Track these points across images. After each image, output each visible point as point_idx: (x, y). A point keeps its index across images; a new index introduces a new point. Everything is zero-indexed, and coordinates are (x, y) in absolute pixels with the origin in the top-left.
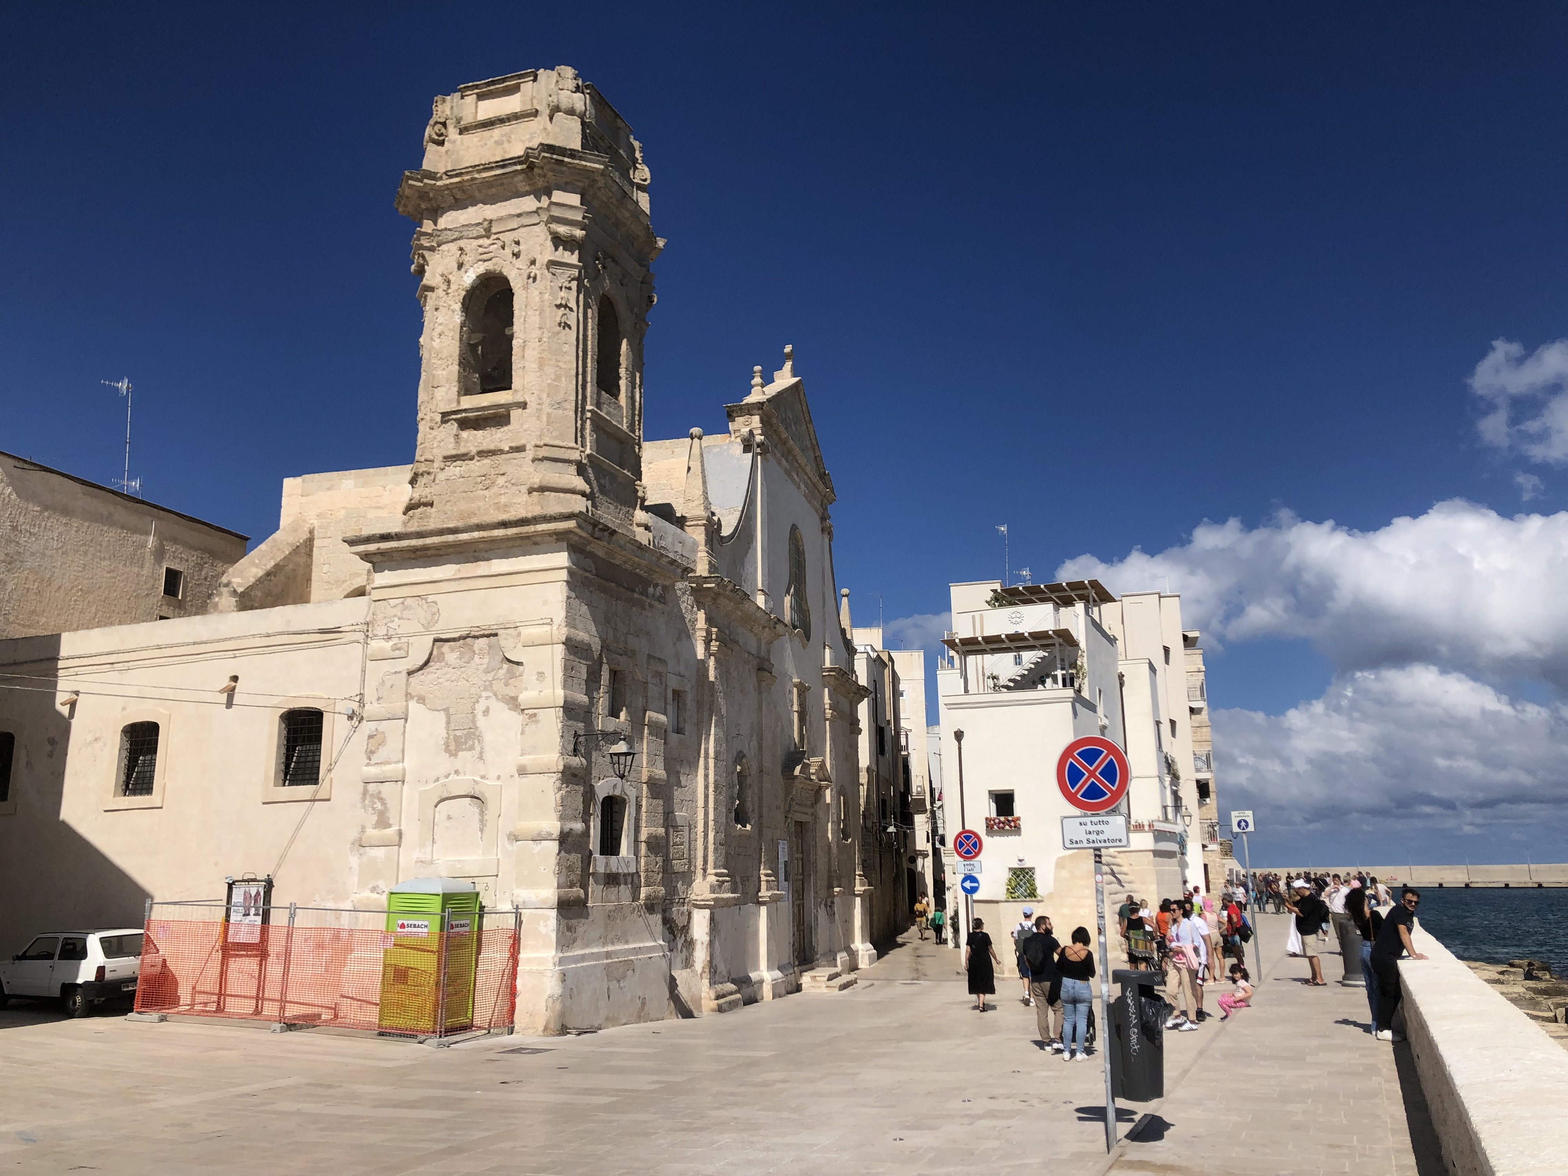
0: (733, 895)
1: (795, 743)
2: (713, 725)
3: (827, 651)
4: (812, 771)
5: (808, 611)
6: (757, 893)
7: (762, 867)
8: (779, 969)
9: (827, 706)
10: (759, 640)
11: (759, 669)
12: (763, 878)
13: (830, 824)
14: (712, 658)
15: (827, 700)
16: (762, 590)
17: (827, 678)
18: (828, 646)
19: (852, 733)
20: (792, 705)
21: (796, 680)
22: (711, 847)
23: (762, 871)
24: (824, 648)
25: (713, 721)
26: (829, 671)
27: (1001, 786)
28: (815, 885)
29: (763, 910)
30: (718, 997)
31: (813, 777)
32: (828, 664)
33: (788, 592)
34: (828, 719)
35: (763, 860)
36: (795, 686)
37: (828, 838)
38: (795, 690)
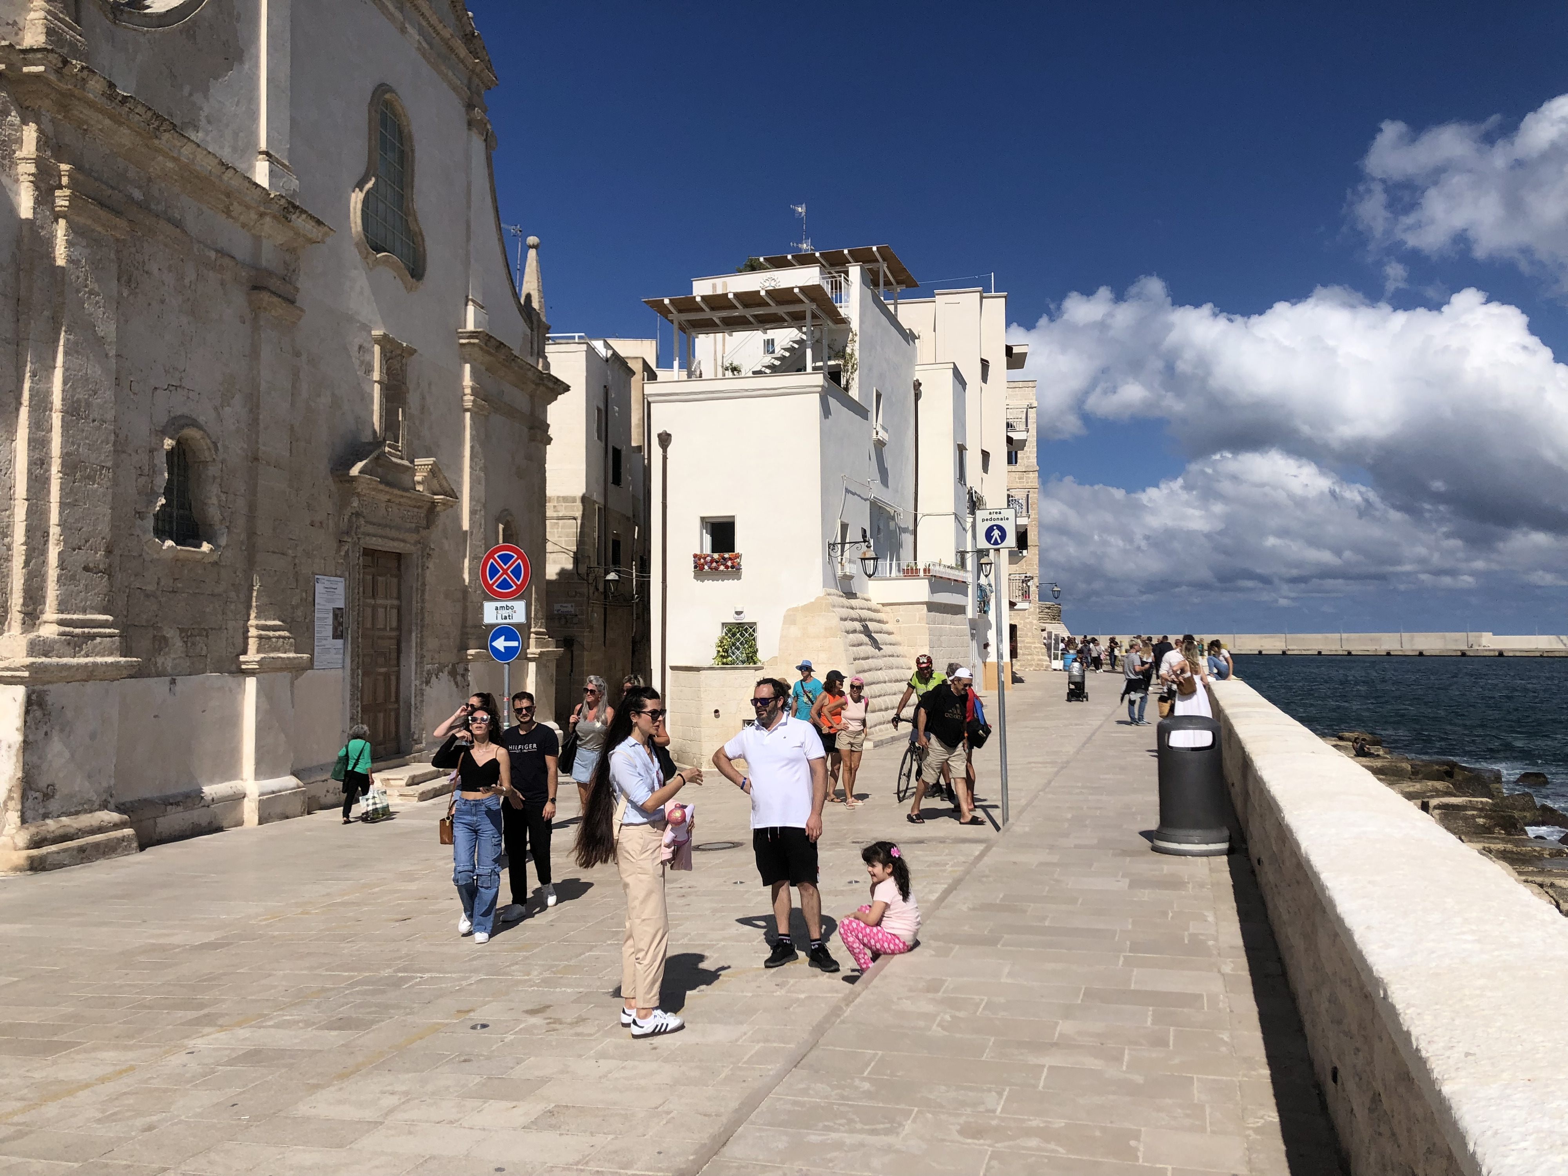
0: (123, 659)
1: (375, 432)
2: (61, 349)
3: (471, 308)
4: (418, 478)
5: (421, 234)
6: (238, 656)
7: (253, 615)
8: (295, 774)
9: (468, 391)
10: (257, 239)
11: (255, 288)
12: (253, 632)
13: (467, 561)
14: (62, 222)
15: (467, 381)
16: (267, 153)
17: (468, 349)
18: (473, 301)
19: (532, 439)
20: (369, 370)
21: (377, 332)
22: (52, 572)
23: (252, 622)
24: (466, 305)
25: (62, 342)
26: (468, 338)
27: (718, 511)
28: (421, 644)
29: (251, 683)
30: (36, 843)
31: (420, 488)
32: (470, 326)
33: (360, 185)
34: (467, 410)
35: (254, 604)
36: (377, 341)
37: (464, 580)
38: (377, 348)
